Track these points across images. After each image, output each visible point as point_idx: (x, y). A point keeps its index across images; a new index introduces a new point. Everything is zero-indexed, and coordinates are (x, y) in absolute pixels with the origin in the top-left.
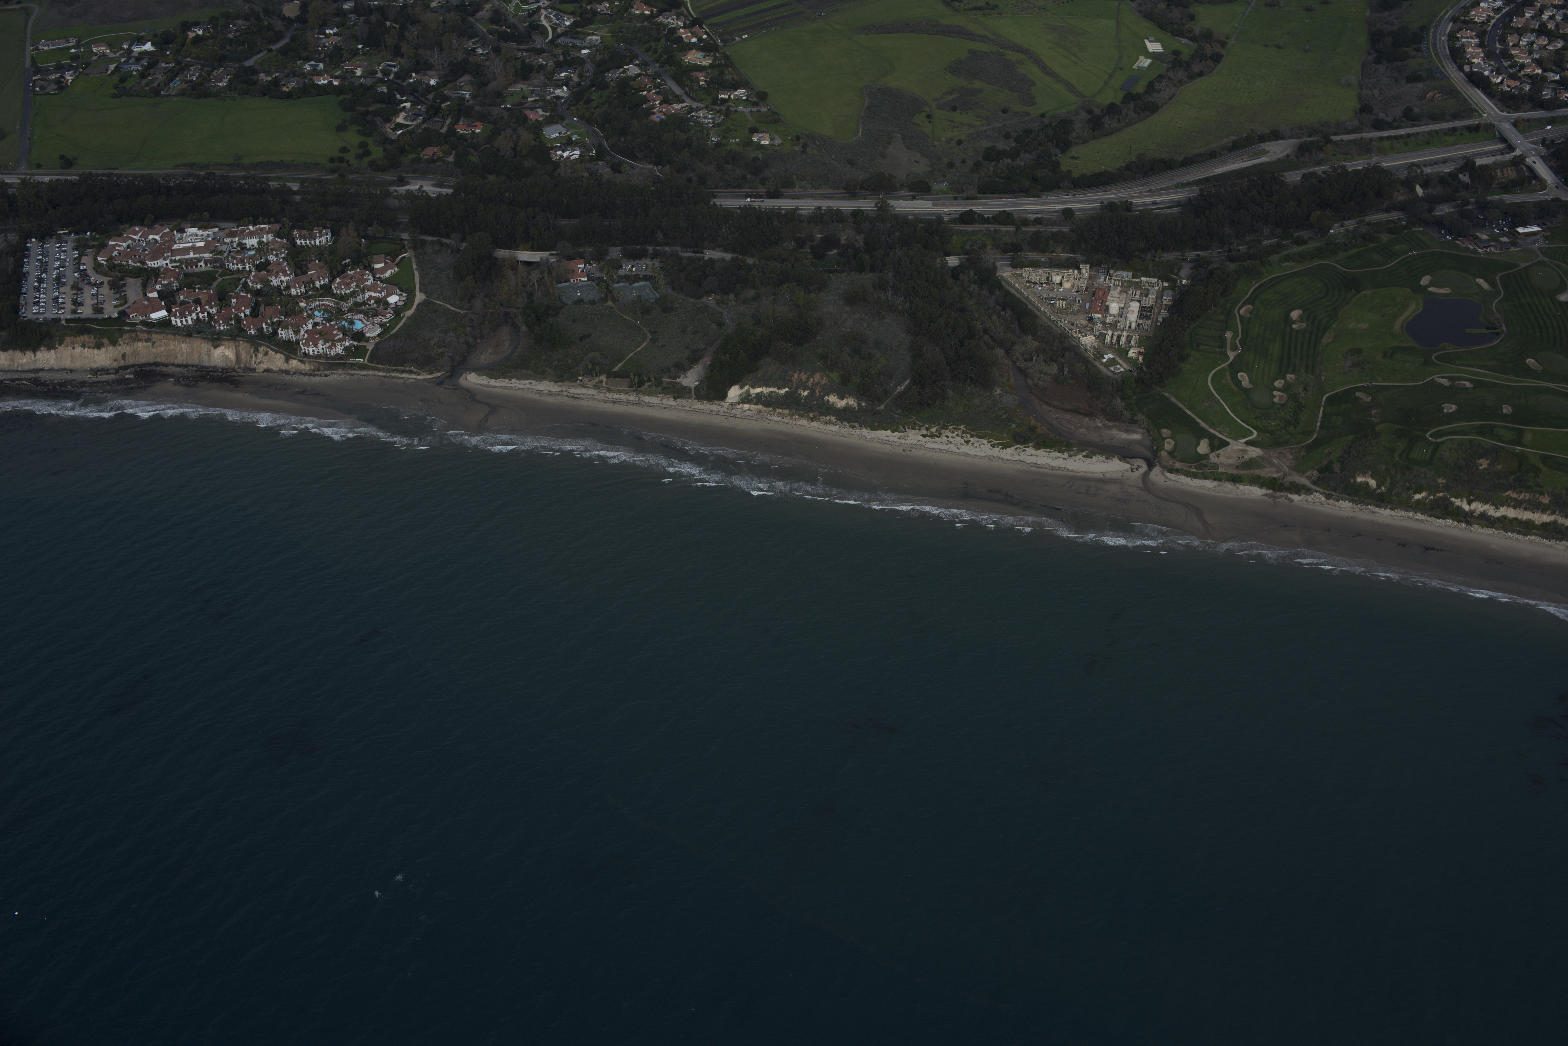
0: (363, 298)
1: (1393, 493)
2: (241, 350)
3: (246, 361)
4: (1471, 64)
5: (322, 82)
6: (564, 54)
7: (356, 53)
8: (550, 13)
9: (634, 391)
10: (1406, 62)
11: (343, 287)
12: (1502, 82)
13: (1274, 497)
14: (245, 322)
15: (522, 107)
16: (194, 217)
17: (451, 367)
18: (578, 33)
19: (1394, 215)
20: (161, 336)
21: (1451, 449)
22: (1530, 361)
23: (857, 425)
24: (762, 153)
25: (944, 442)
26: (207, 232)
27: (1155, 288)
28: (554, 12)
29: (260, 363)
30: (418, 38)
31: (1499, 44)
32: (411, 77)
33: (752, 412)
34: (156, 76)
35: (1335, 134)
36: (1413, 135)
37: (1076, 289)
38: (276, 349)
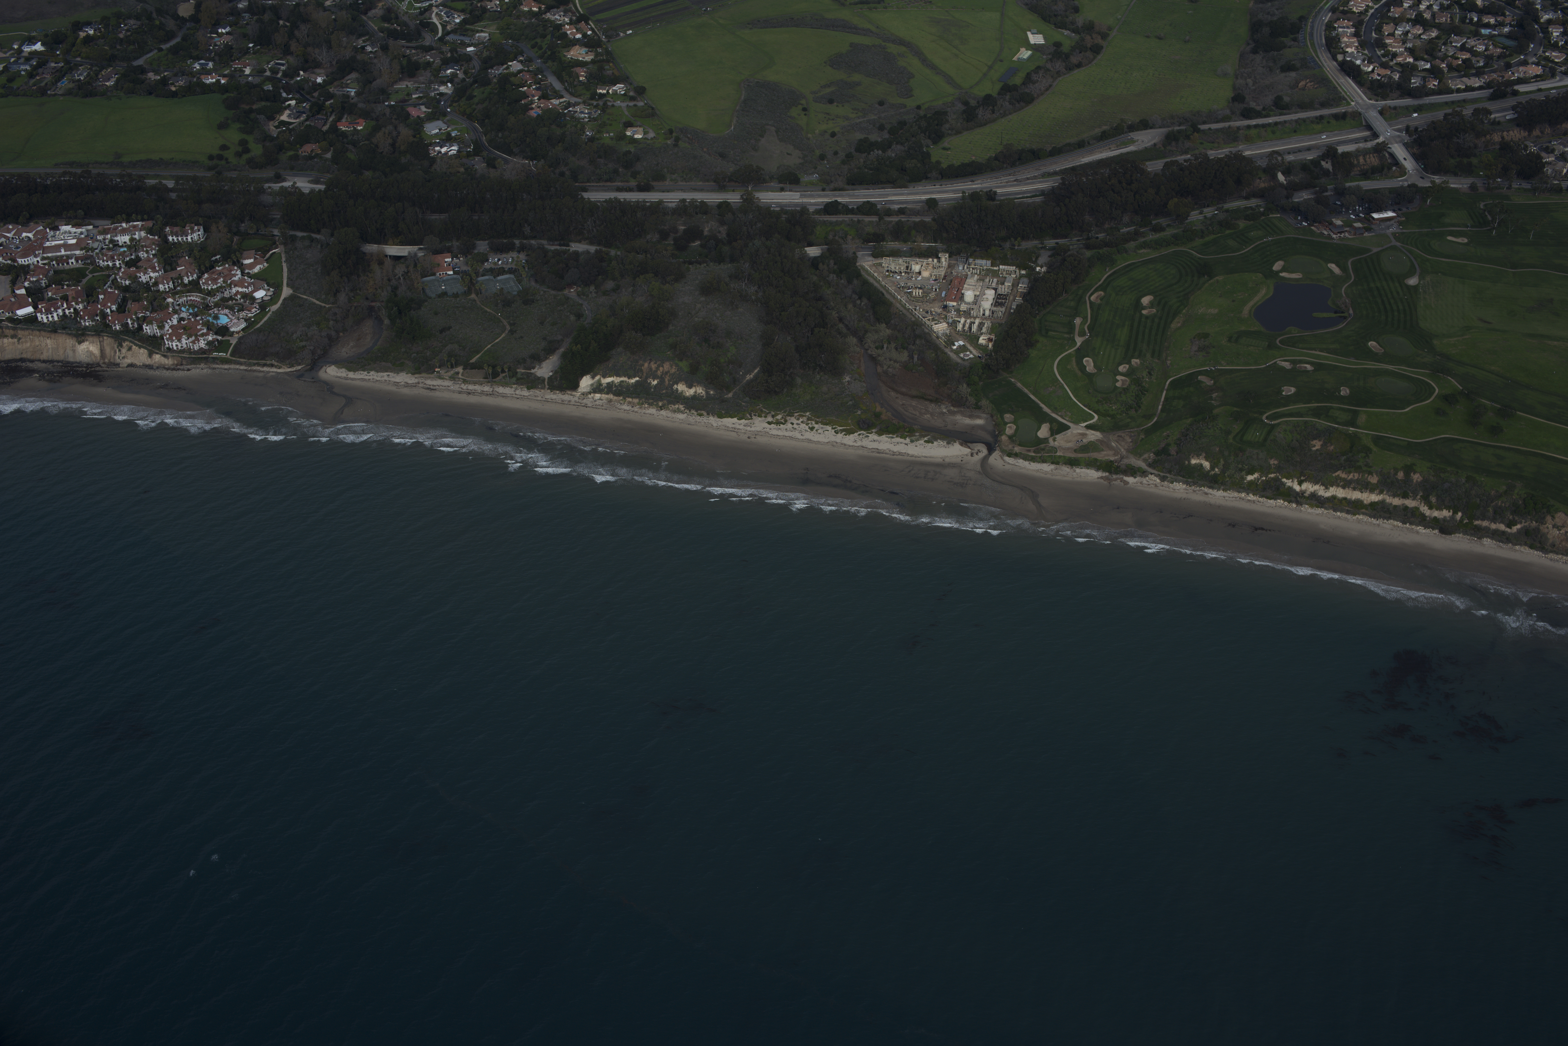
0: (230, 293)
1: (1226, 474)
2: (105, 345)
3: (111, 356)
4: (1344, 53)
5: (210, 80)
6: (451, 51)
7: (246, 51)
8: (441, 11)
9: (489, 382)
10: (1281, 52)
11: (210, 283)
12: (1373, 71)
13: (1109, 480)
14: (110, 318)
15: (406, 104)
16: (69, 215)
17: (312, 360)
18: (467, 30)
19: (1253, 202)
20: (27, 333)
21: (1285, 430)
22: (1372, 344)
23: (705, 413)
24: (635, 147)
25: (788, 429)
26: (80, 230)
27: (1012, 276)
28: (445, 10)
29: (124, 358)
30: (308, 36)
31: (1375, 34)
32: (299, 75)
33: (603, 402)
34: (44, 75)
35: (1204, 123)
36: (1280, 123)
37: (934, 278)
38: (140, 344)
